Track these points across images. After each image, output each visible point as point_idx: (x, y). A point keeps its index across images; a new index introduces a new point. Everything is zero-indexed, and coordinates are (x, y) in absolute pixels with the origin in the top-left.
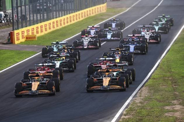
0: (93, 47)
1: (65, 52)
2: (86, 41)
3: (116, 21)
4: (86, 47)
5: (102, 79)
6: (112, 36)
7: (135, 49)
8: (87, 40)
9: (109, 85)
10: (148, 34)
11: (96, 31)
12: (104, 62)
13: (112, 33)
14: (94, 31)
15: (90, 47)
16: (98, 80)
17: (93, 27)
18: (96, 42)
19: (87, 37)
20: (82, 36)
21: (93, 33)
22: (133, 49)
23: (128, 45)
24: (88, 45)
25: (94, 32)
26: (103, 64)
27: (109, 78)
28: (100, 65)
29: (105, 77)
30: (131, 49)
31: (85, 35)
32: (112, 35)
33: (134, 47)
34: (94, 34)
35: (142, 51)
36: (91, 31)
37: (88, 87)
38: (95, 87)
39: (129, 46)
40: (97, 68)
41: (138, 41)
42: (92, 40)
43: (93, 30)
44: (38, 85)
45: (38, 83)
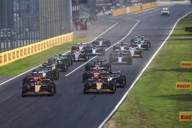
0: (83, 59)
1: (56, 63)
2: (77, 55)
4: (77, 60)
5: (96, 84)
6: (96, 52)
7: (123, 60)
8: (78, 53)
9: (101, 89)
10: (133, 50)
13: (96, 49)
15: (80, 59)
16: (92, 84)
17: (81, 44)
18: (85, 55)
20: (73, 51)
22: (121, 60)
24: (79, 58)
25: (82, 48)
26: (95, 72)
27: (102, 83)
28: (93, 73)
29: (98, 82)
30: (119, 60)
31: (76, 50)
32: (96, 50)
33: (122, 59)
34: (82, 50)
37: (84, 90)
38: (90, 90)
40: (90, 75)
41: (125, 54)
42: (82, 54)
44: (40, 88)
45: (40, 86)
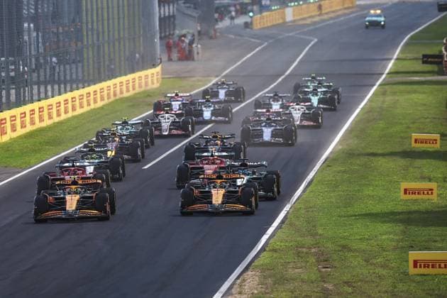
3: (227, 85)
6: (213, 114)
11: (183, 104)
12: (210, 159)
14: (180, 103)
16: (201, 192)
17: (177, 95)
19: (167, 113)
20: (158, 113)
21: (178, 108)
23: (259, 128)
26: (207, 164)
27: (224, 190)
29: (214, 187)
31: (164, 110)
35: (286, 139)
36: (173, 103)
39: (262, 130)
43: (177, 101)
